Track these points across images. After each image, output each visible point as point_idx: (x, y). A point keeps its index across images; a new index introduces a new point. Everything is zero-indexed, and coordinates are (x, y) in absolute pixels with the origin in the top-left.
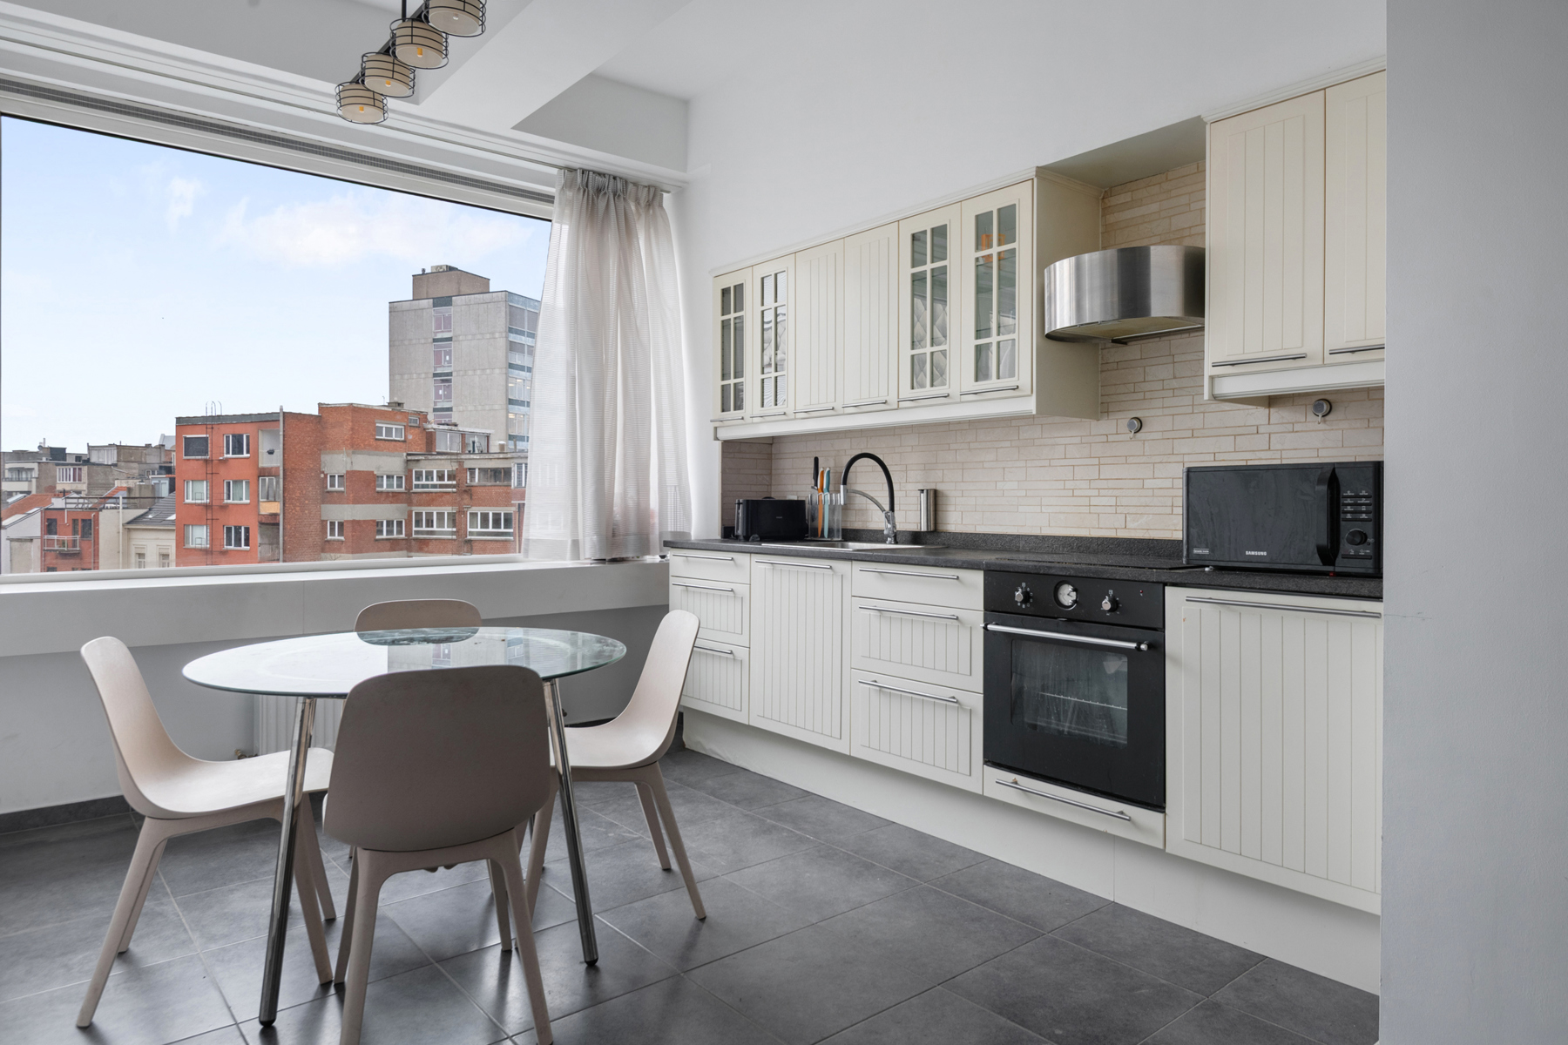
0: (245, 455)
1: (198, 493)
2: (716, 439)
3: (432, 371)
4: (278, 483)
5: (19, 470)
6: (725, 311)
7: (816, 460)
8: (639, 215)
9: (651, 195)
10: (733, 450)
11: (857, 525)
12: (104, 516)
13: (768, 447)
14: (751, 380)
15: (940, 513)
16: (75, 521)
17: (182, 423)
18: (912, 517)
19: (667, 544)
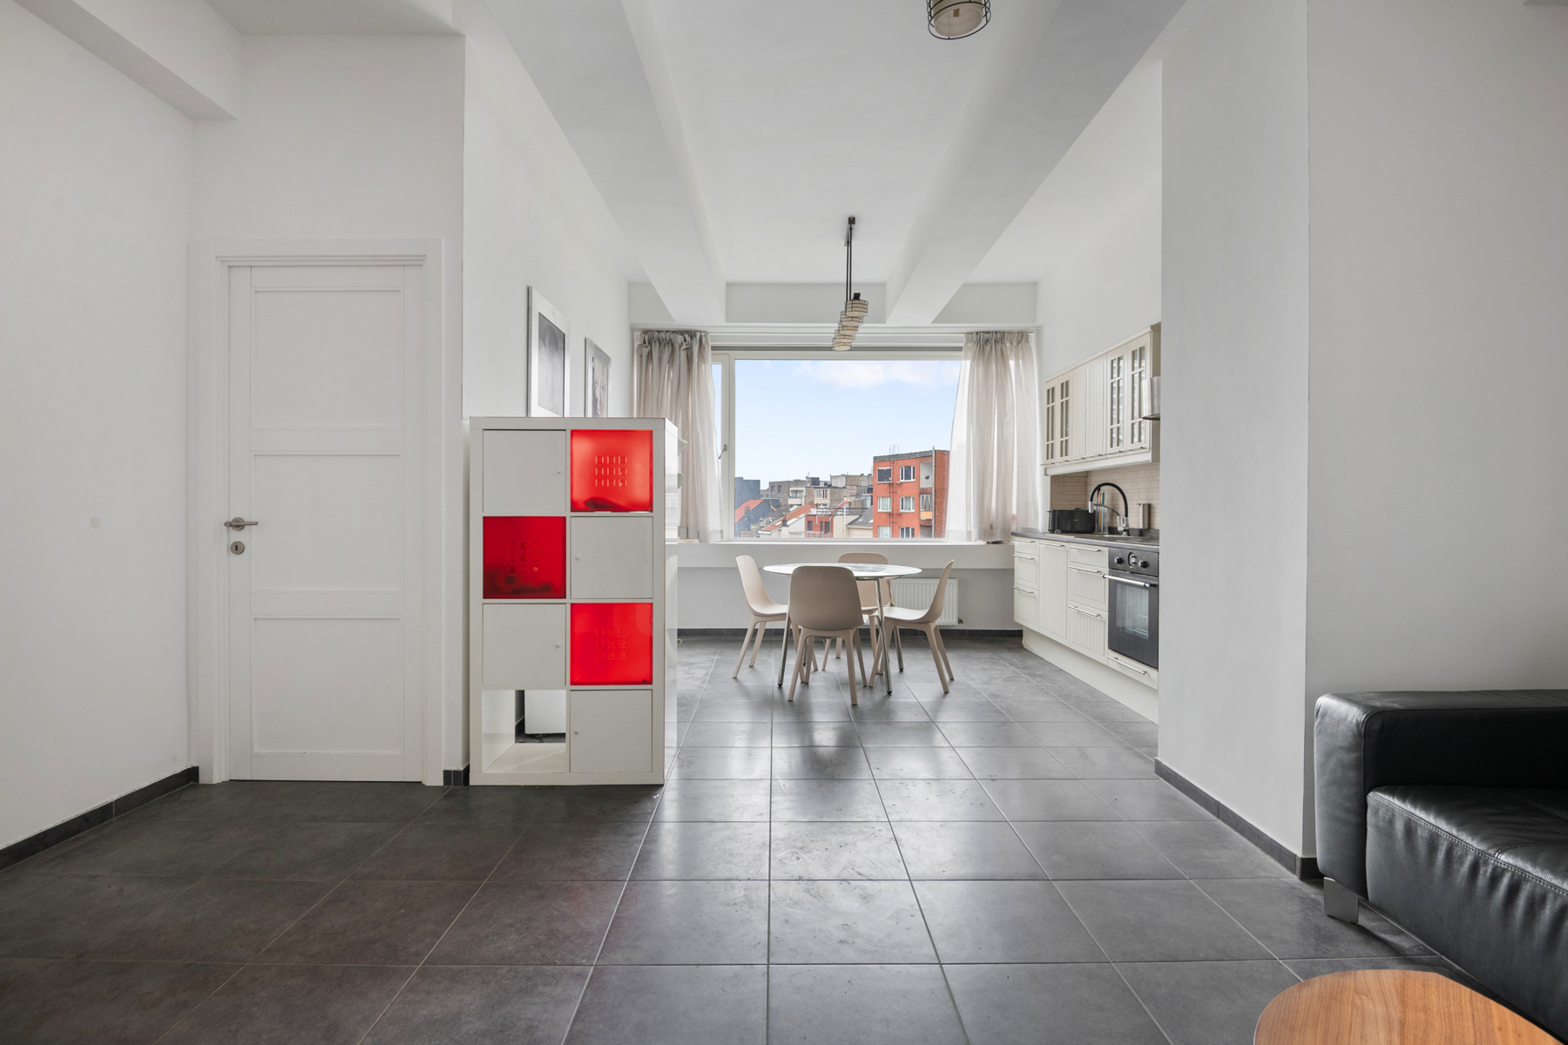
0: (912, 480)
1: (884, 505)
2: (1046, 474)
4: (931, 498)
5: (796, 492)
6: (1048, 402)
8: (1011, 350)
9: (1021, 337)
10: (1055, 481)
12: (836, 519)
14: (1058, 442)
15: (1152, 518)
16: (821, 522)
17: (877, 460)
18: (1136, 520)
19: (1012, 534)
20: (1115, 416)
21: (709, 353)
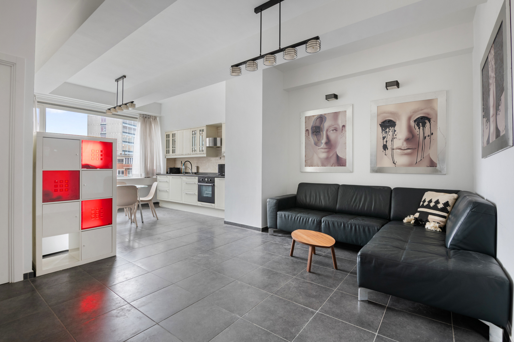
2: (165, 158)
3: (100, 133)
6: (167, 138)
7: (182, 161)
8: (153, 121)
9: (155, 118)
10: (168, 160)
11: (188, 172)
13: (175, 160)
14: (171, 149)
15: (198, 170)
18: (194, 170)
19: (157, 174)
20: (194, 144)
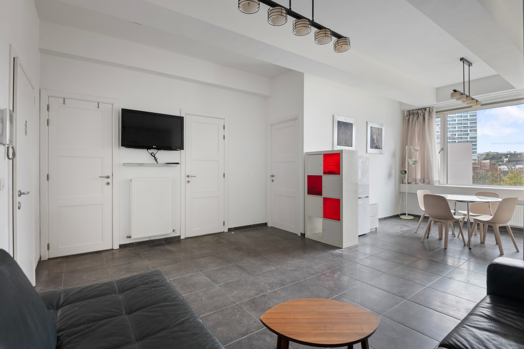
21: (434, 115)
